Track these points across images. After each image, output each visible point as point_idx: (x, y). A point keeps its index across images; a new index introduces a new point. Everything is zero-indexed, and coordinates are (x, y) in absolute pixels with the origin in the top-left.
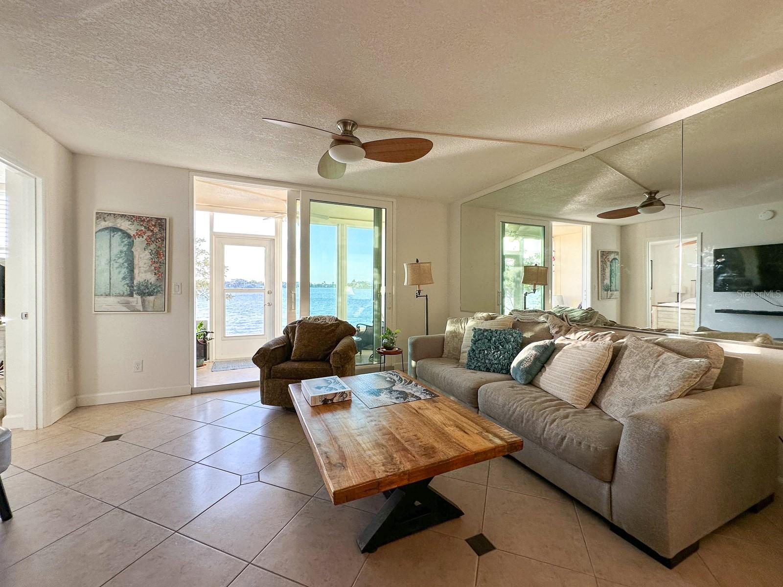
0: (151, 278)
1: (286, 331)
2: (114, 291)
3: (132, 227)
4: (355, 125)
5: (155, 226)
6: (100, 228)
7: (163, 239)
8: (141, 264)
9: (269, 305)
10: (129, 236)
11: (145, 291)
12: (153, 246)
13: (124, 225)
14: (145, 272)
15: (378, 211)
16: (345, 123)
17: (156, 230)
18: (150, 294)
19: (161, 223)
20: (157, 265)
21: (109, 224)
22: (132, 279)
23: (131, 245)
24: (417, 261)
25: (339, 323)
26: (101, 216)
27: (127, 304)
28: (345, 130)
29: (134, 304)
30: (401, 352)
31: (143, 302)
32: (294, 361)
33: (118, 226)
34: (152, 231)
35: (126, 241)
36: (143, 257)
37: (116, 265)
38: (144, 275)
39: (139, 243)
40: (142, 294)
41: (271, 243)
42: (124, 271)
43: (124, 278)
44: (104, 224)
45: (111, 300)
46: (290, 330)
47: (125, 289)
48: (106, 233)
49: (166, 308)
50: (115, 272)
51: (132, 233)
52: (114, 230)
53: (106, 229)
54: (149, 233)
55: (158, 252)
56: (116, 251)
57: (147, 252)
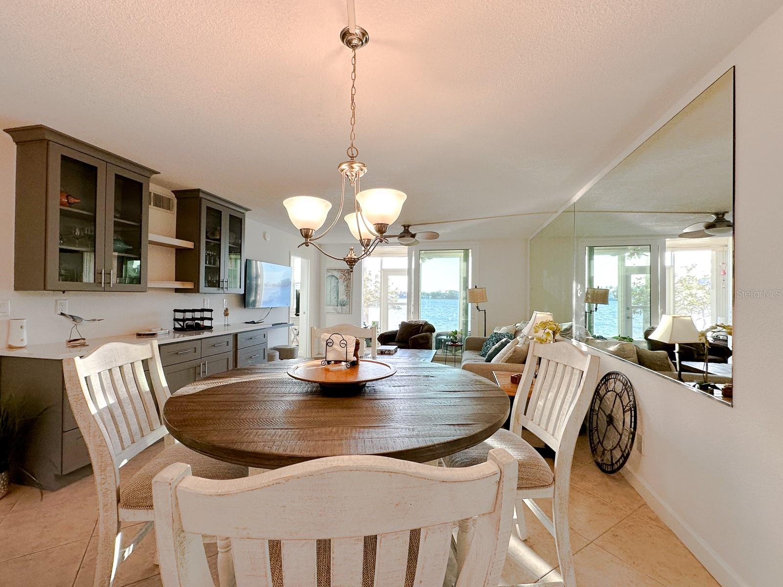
0: (345, 298)
2: (332, 303)
3: (338, 275)
4: (409, 226)
5: (347, 273)
6: (328, 275)
7: (350, 279)
8: (341, 291)
10: (337, 279)
11: (343, 305)
12: (346, 283)
13: (336, 274)
14: (343, 295)
15: (466, 251)
17: (347, 275)
19: (348, 271)
20: (347, 292)
21: (330, 274)
22: (338, 298)
23: (338, 282)
24: (476, 287)
26: (328, 270)
27: (335, 309)
29: (338, 310)
30: (461, 345)
31: (342, 309)
35: (336, 281)
36: (342, 288)
37: (333, 292)
38: (342, 297)
39: (341, 281)
40: (341, 305)
42: (335, 294)
43: (335, 298)
45: (331, 307)
47: (336, 303)
48: (330, 278)
49: (350, 312)
50: (332, 295)
51: (338, 277)
52: (333, 276)
53: (330, 276)
54: (344, 277)
55: (347, 286)
56: (333, 286)
57: (343, 286)
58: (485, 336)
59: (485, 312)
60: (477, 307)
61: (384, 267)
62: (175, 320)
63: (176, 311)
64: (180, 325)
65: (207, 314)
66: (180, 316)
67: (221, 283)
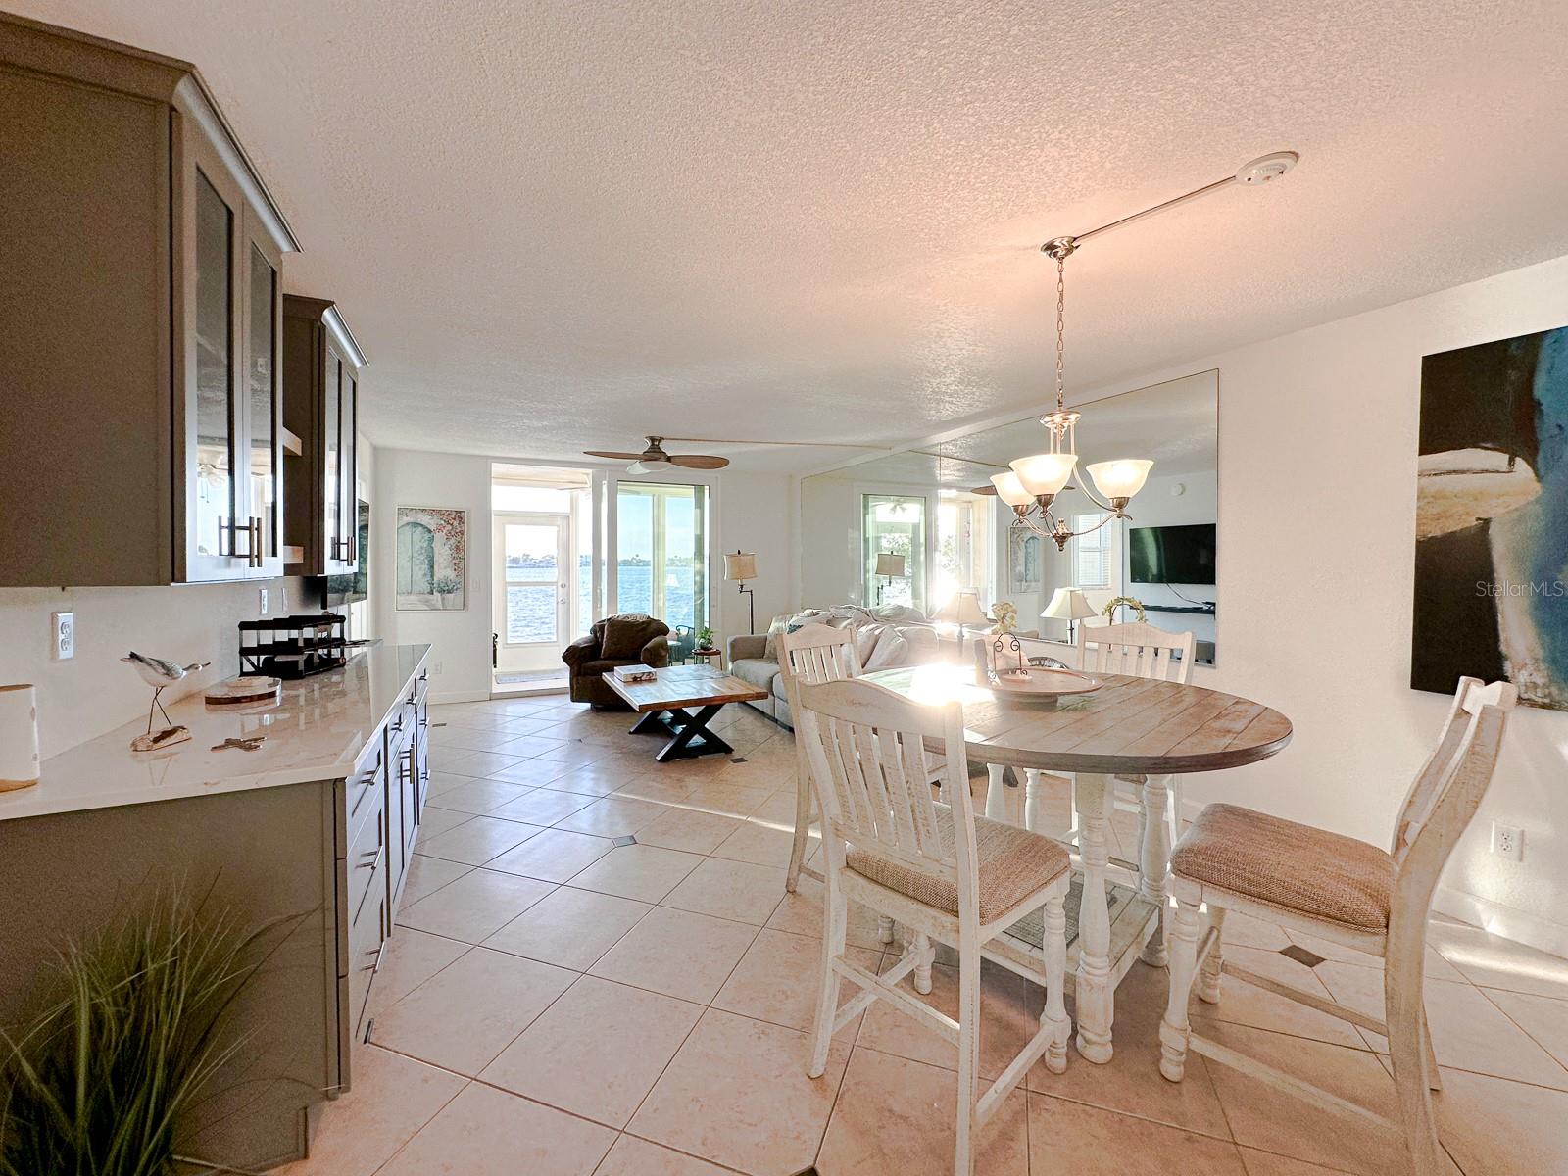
0: (451, 575)
1: (594, 631)
2: (416, 588)
3: (432, 522)
4: (660, 439)
5: (454, 519)
6: (402, 523)
7: (462, 533)
8: (441, 560)
9: (563, 601)
10: (430, 531)
11: (445, 589)
12: (452, 541)
13: (425, 519)
14: (445, 568)
15: (699, 489)
16: (652, 439)
17: (456, 523)
18: (449, 592)
19: (460, 516)
20: (457, 561)
21: (410, 519)
22: (432, 576)
23: (432, 539)
24: (739, 552)
25: (650, 622)
26: (402, 511)
27: (427, 602)
28: (653, 444)
29: (433, 602)
30: (720, 653)
31: (443, 599)
32: (605, 659)
33: (419, 521)
34: (452, 524)
35: (427, 536)
36: (443, 552)
37: (418, 562)
38: (444, 572)
39: (439, 537)
40: (442, 591)
41: (565, 521)
42: (425, 567)
43: (425, 575)
44: (406, 520)
45: (413, 598)
46: (598, 630)
47: (427, 588)
48: (407, 528)
49: (464, 607)
50: (417, 569)
51: (432, 528)
52: (416, 525)
53: (408, 524)
54: (449, 527)
55: (457, 547)
56: (417, 547)
57: (447, 547)
59: (751, 595)
60: (742, 586)
62: (245, 652)
63: (244, 626)
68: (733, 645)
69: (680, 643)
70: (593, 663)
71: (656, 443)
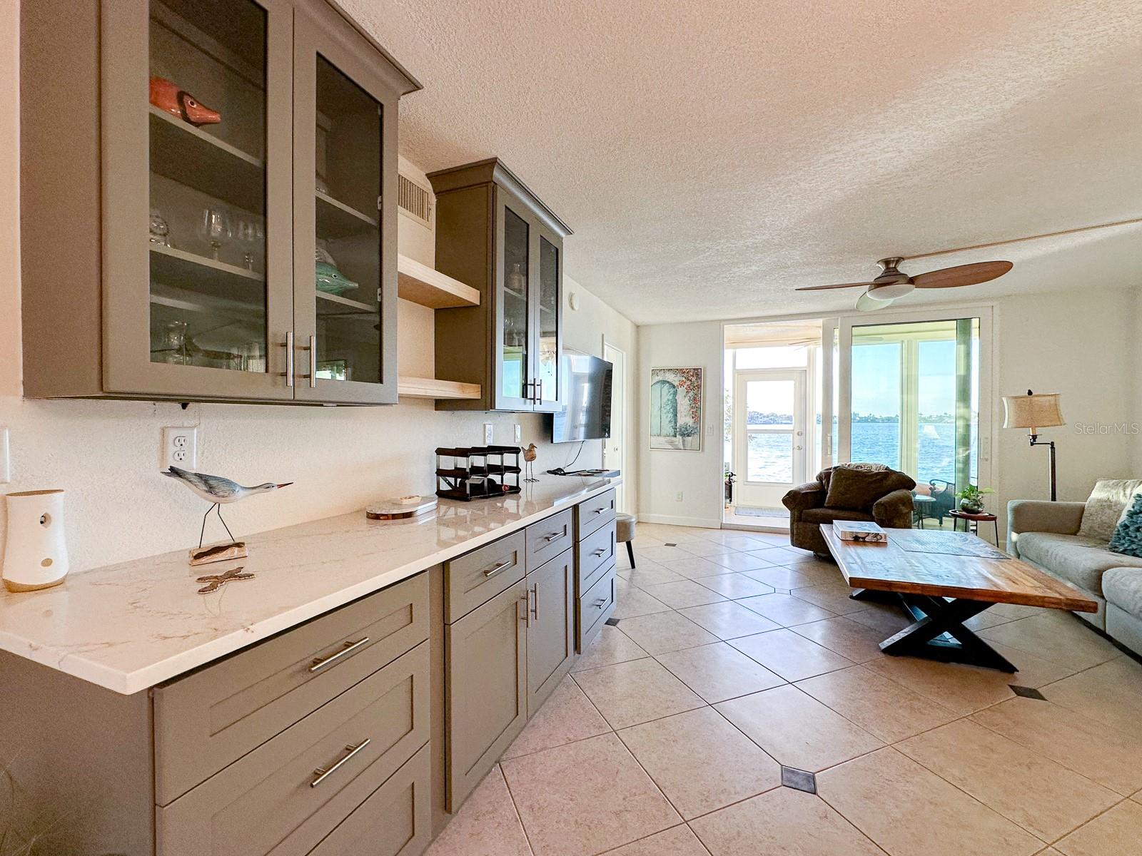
0: (690, 422)
1: (820, 478)
2: (664, 432)
3: (676, 379)
4: (899, 260)
5: (693, 376)
6: (654, 382)
7: (699, 387)
8: (682, 410)
9: (799, 448)
10: (674, 387)
11: (685, 433)
12: (691, 394)
13: (670, 377)
14: (686, 416)
15: (963, 323)
16: (888, 262)
17: (694, 379)
18: (688, 436)
19: (697, 373)
20: (694, 410)
21: (660, 378)
22: (676, 423)
23: (675, 393)
25: (888, 473)
26: (655, 372)
27: (672, 443)
28: (888, 269)
29: (677, 443)
30: (994, 519)
31: (684, 441)
32: (828, 508)
33: (666, 379)
34: (691, 381)
35: (672, 390)
36: (684, 403)
37: (665, 411)
38: (685, 419)
39: (682, 391)
40: (683, 435)
41: (802, 375)
42: (670, 415)
43: (670, 422)
44: (657, 379)
45: (662, 439)
46: (825, 476)
47: (671, 431)
48: (658, 385)
49: (701, 448)
50: (664, 416)
51: (676, 383)
52: (664, 382)
53: (658, 382)
54: (689, 383)
55: (695, 399)
56: (665, 400)
57: (687, 399)
58: (1054, 498)
59: (1053, 448)
60: (1034, 437)
61: (738, 367)
62: (441, 473)
63: (440, 452)
64: (449, 484)
65: (509, 460)
66: (448, 463)
67: (529, 386)
68: (1018, 511)
69: (934, 500)
70: (814, 510)
71: (892, 265)
